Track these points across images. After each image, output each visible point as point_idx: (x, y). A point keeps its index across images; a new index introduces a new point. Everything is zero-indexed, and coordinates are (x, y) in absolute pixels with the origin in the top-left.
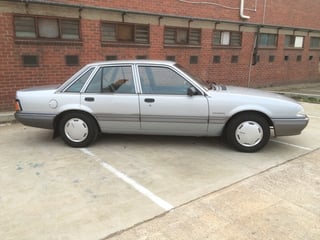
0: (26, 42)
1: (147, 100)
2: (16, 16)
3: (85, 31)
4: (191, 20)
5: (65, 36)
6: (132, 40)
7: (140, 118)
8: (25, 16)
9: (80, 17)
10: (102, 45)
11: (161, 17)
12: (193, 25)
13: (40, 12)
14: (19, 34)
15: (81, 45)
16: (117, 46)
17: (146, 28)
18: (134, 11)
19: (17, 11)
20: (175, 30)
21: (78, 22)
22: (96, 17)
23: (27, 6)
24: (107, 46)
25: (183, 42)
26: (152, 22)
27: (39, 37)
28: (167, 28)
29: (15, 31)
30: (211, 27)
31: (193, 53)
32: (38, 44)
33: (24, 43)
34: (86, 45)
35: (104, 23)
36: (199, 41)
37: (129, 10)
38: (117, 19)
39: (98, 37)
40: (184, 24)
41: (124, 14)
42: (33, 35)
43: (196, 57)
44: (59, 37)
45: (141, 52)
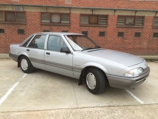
0: (45, 25)
2: (42, 13)
3: (72, 19)
4: (136, 11)
5: (62, 22)
6: (97, 24)
7: (44, 62)
8: (47, 13)
9: (70, 13)
10: (80, 26)
11: (115, 10)
12: (138, 14)
13: (52, 11)
14: (43, 21)
15: (70, 26)
16: (89, 26)
17: (106, 16)
18: (99, 8)
19: (42, 11)
20: (125, 17)
21: (69, 15)
22: (78, 12)
23: (46, 9)
24: (83, 26)
25: (130, 24)
26: (110, 13)
27: (51, 22)
28: (119, 17)
29: (41, 20)
30: (153, 15)
32: (50, 25)
33: (44, 25)
34: (72, 26)
35: (82, 15)
36: (143, 24)
37: (96, 8)
38: (90, 13)
39: (78, 22)
40: (133, 14)
41: (93, 10)
42: (49, 21)
43: (140, 33)
44: (60, 23)
45: (102, 30)
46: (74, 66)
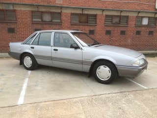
0: (37, 23)
1: (55, 50)
2: (33, 12)
3: (64, 18)
4: (121, 11)
5: (54, 21)
6: (87, 23)
7: (51, 58)
8: (38, 11)
9: (61, 12)
10: (71, 25)
11: (103, 10)
12: (123, 14)
13: (43, 10)
14: (34, 20)
15: (61, 24)
16: (79, 25)
17: (95, 16)
18: (89, 7)
19: (34, 10)
20: (112, 17)
21: (60, 14)
22: (69, 11)
23: (37, 7)
24: (74, 25)
25: (116, 23)
26: (99, 13)
27: (42, 21)
28: (107, 16)
29: (32, 18)
30: (135, 15)
31: (122, 29)
32: (41, 24)
34: (63, 24)
35: (72, 14)
36: (127, 22)
37: (86, 7)
38: (80, 12)
39: (69, 21)
40: (119, 14)
41: (83, 9)
42: (40, 20)
43: (125, 31)
44: (51, 21)
45: (92, 29)
46: (84, 60)
